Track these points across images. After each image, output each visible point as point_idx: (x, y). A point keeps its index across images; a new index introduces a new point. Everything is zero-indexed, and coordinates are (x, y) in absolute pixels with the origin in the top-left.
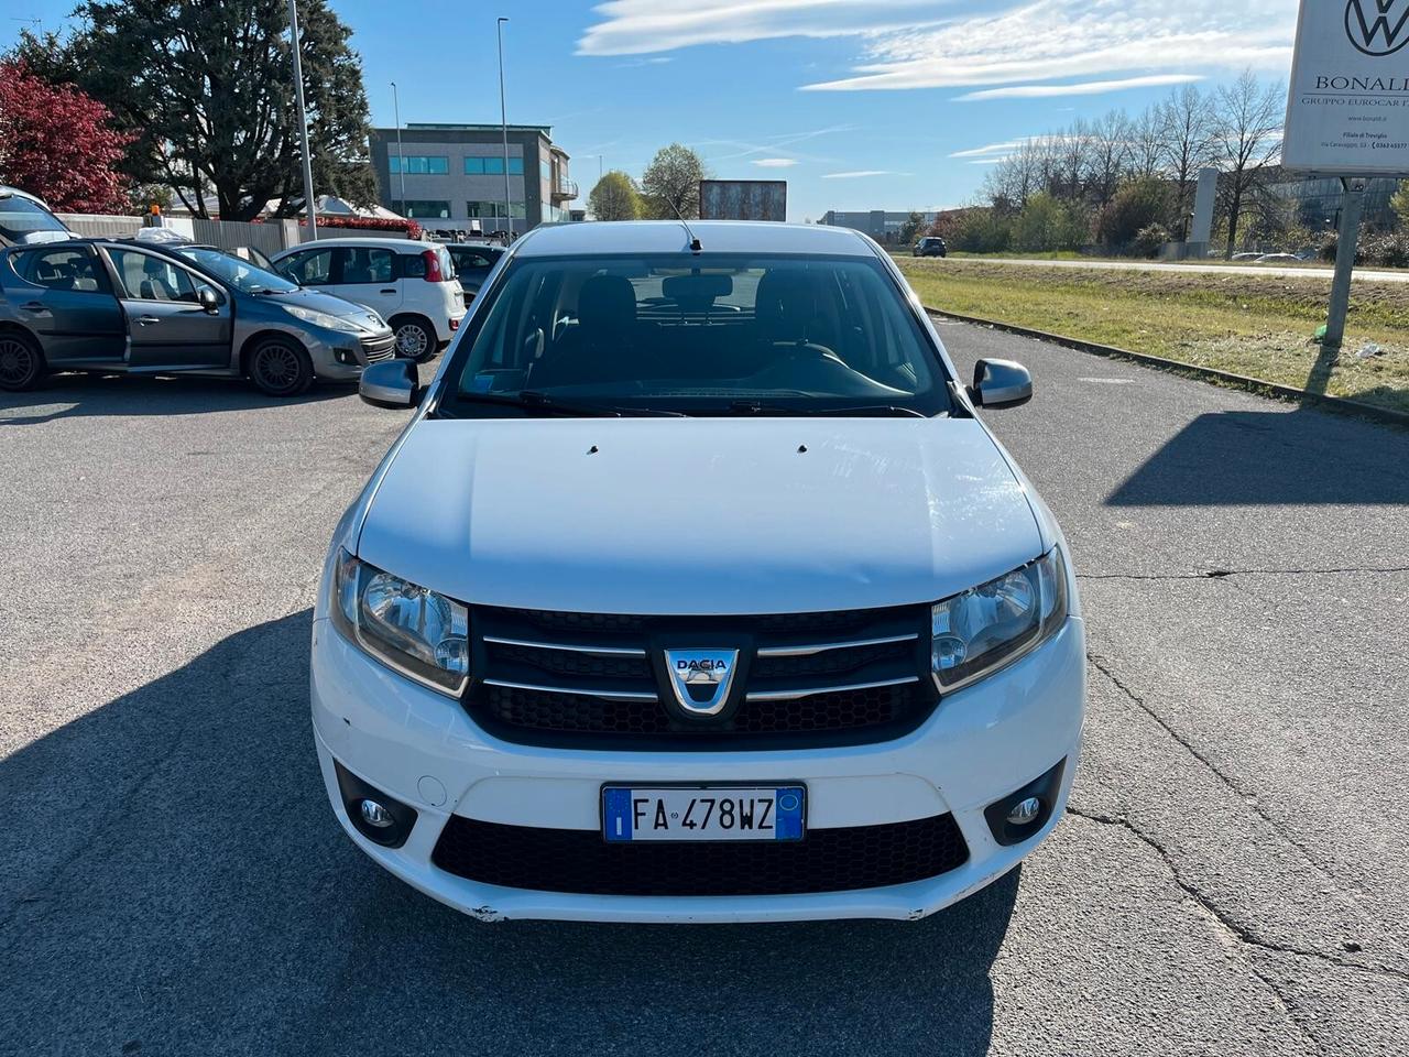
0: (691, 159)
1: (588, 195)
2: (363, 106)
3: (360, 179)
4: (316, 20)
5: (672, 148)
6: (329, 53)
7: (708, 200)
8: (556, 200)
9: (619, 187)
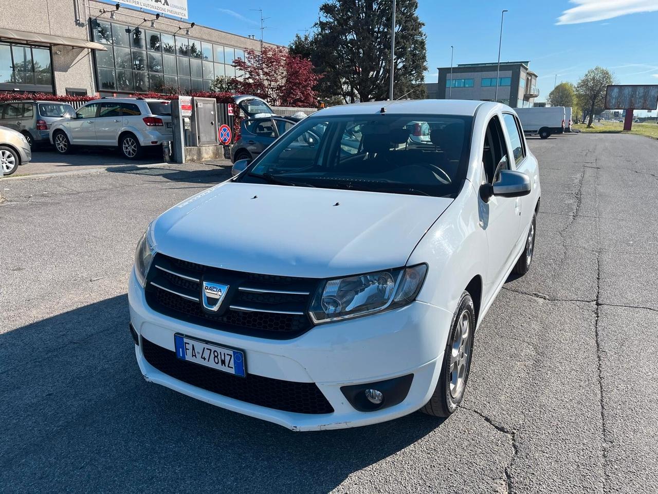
0: (606, 75)
1: (548, 95)
2: (424, 58)
3: (418, 90)
4: (409, 21)
5: (596, 69)
6: (412, 35)
7: (611, 96)
8: (527, 98)
9: (566, 90)
